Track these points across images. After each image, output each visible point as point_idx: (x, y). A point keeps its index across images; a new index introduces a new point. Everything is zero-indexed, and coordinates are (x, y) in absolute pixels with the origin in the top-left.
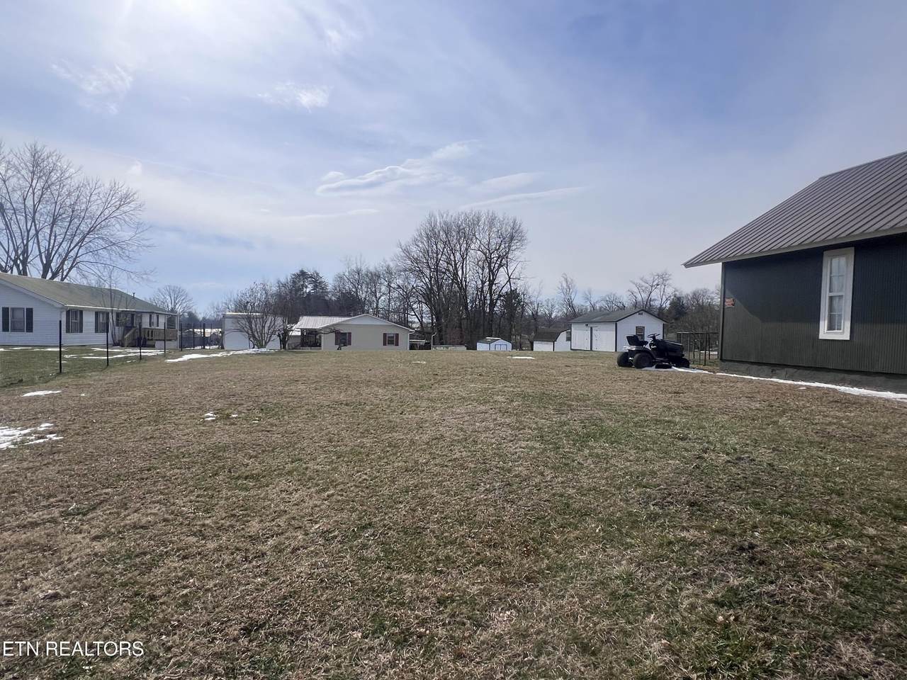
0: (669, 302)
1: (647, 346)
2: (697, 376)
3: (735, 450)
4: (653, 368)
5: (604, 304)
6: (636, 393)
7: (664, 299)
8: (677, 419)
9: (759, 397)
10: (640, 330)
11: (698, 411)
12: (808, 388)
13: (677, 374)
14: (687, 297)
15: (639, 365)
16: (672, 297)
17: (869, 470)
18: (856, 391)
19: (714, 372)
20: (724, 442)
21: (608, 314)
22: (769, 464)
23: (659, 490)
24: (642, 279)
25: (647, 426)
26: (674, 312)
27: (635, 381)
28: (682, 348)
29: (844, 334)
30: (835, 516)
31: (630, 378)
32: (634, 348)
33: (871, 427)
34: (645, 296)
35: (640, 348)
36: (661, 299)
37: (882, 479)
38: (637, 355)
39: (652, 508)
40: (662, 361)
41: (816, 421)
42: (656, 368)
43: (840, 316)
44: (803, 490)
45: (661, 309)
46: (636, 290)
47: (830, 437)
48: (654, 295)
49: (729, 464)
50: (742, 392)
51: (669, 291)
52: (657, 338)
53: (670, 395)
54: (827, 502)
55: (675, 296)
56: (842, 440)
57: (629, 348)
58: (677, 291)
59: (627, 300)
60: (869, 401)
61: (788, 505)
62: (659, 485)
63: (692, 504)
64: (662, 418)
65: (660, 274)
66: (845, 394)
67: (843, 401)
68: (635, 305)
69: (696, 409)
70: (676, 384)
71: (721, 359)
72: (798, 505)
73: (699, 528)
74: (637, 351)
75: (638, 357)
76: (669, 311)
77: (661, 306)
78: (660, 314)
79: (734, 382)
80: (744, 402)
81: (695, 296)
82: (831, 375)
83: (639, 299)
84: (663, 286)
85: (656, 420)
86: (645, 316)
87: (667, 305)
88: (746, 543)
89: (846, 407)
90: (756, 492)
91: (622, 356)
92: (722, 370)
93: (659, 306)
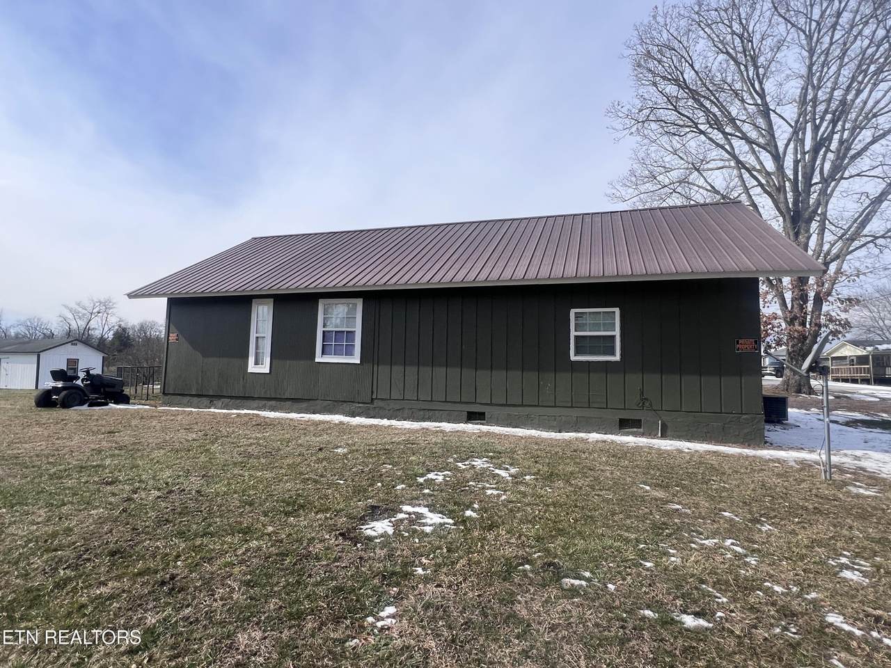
0: (112, 332)
1: (79, 382)
2: (137, 411)
3: (167, 484)
4: (85, 407)
5: (22, 330)
6: (58, 439)
7: (106, 328)
8: (108, 462)
9: (196, 428)
10: (73, 363)
11: (133, 450)
12: (238, 415)
13: (113, 412)
14: (133, 328)
15: (66, 405)
16: (117, 327)
17: (274, 479)
18: (272, 415)
19: (156, 407)
20: (158, 478)
21: (28, 343)
22: (197, 491)
23: (75, 548)
24: (79, 304)
25: (67, 476)
26: (117, 343)
27: (57, 423)
28: (122, 384)
29: (265, 368)
30: (245, 525)
31: (51, 421)
32: (60, 384)
33: (279, 443)
34: (82, 324)
35: (69, 384)
36: (103, 328)
37: (282, 485)
38: (64, 393)
39: (62, 572)
40: (97, 398)
41: (241, 444)
42: (89, 406)
43: (263, 353)
44: (223, 508)
45: (102, 340)
46: (70, 316)
47: (250, 456)
48: (93, 324)
49: (159, 500)
50: (181, 425)
51: (113, 320)
52: (91, 372)
53: (103, 436)
54: (241, 514)
55: (120, 327)
56: (258, 458)
57: (54, 384)
58: (122, 321)
59: (57, 328)
60: (280, 422)
61: (210, 525)
62: (74, 543)
63: (113, 554)
64: (89, 463)
65: (102, 300)
66: (265, 418)
67: (262, 424)
68: (69, 334)
69: (131, 448)
70: (111, 423)
71: (164, 393)
72: (218, 523)
73: (119, 578)
74: (64, 388)
75: (66, 395)
76: (113, 342)
77: (102, 336)
78: (100, 345)
79: (174, 416)
80: (182, 435)
81: (142, 328)
82: (256, 403)
83: (74, 326)
84: (105, 315)
85: (82, 467)
86: (80, 347)
87: (110, 336)
88: (168, 576)
89: (265, 429)
90: (182, 521)
91: (43, 394)
92: (164, 404)
93: (100, 336)
